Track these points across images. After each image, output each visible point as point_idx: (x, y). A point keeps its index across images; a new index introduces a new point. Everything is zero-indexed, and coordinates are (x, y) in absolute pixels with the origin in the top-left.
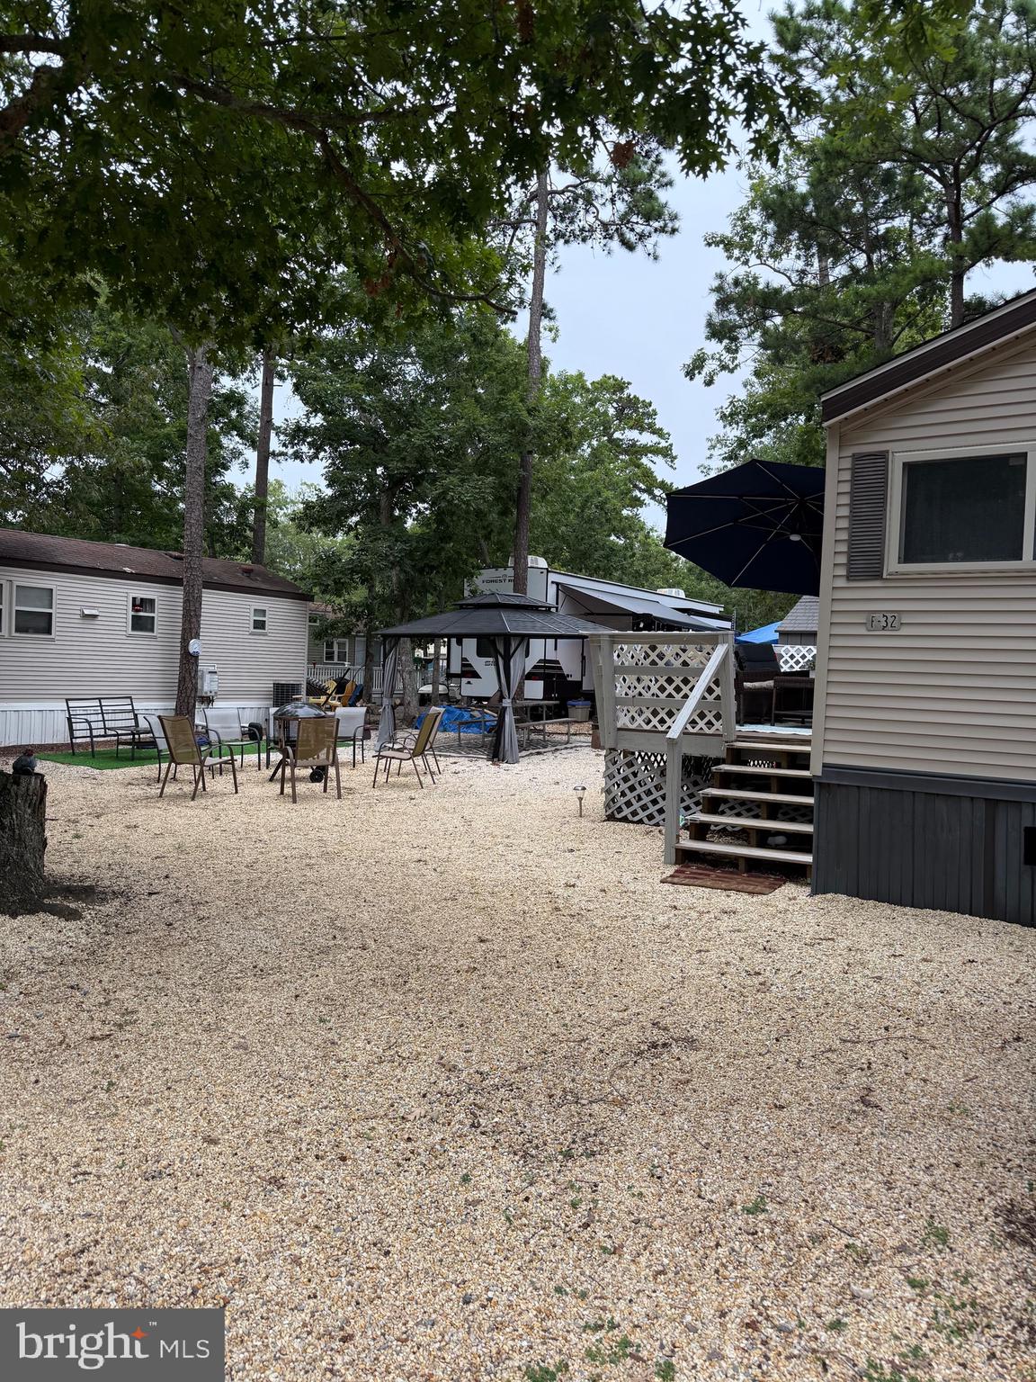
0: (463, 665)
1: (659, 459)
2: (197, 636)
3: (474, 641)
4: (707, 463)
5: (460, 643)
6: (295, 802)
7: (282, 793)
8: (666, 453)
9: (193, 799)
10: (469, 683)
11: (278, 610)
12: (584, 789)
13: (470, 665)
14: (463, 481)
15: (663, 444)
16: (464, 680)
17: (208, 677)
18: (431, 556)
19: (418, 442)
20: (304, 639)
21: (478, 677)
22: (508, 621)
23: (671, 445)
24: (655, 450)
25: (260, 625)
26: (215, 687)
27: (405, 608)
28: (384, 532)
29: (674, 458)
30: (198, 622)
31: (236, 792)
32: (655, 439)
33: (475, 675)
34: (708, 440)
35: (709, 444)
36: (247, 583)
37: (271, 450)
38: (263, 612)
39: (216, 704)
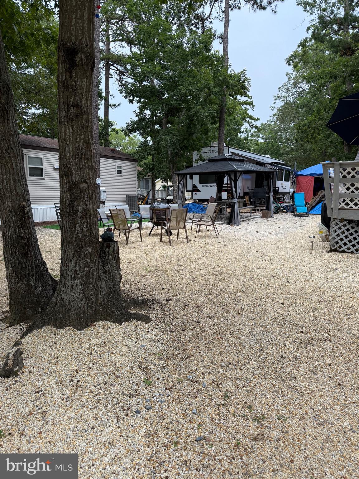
0: (193, 187)
1: (248, 107)
2: (99, 177)
3: (198, 176)
4: (273, 106)
5: (191, 178)
6: (170, 245)
7: (161, 241)
8: (251, 104)
9: (127, 245)
10: (196, 194)
11: (126, 166)
12: (314, 237)
13: (196, 187)
14: (203, 108)
15: (249, 100)
16: (194, 193)
17: (102, 193)
18: (185, 141)
19: (184, 92)
20: (135, 178)
21: (200, 191)
22: (235, 166)
23: (253, 101)
24: (247, 103)
25: (119, 172)
26: (105, 198)
27: (174, 164)
28: (168, 132)
29: (253, 106)
30: (99, 171)
31: (141, 241)
32: (246, 99)
33: (198, 191)
34: (274, 96)
35: (274, 98)
36: (113, 155)
37: (110, 104)
38: (120, 167)
39: (106, 204)
